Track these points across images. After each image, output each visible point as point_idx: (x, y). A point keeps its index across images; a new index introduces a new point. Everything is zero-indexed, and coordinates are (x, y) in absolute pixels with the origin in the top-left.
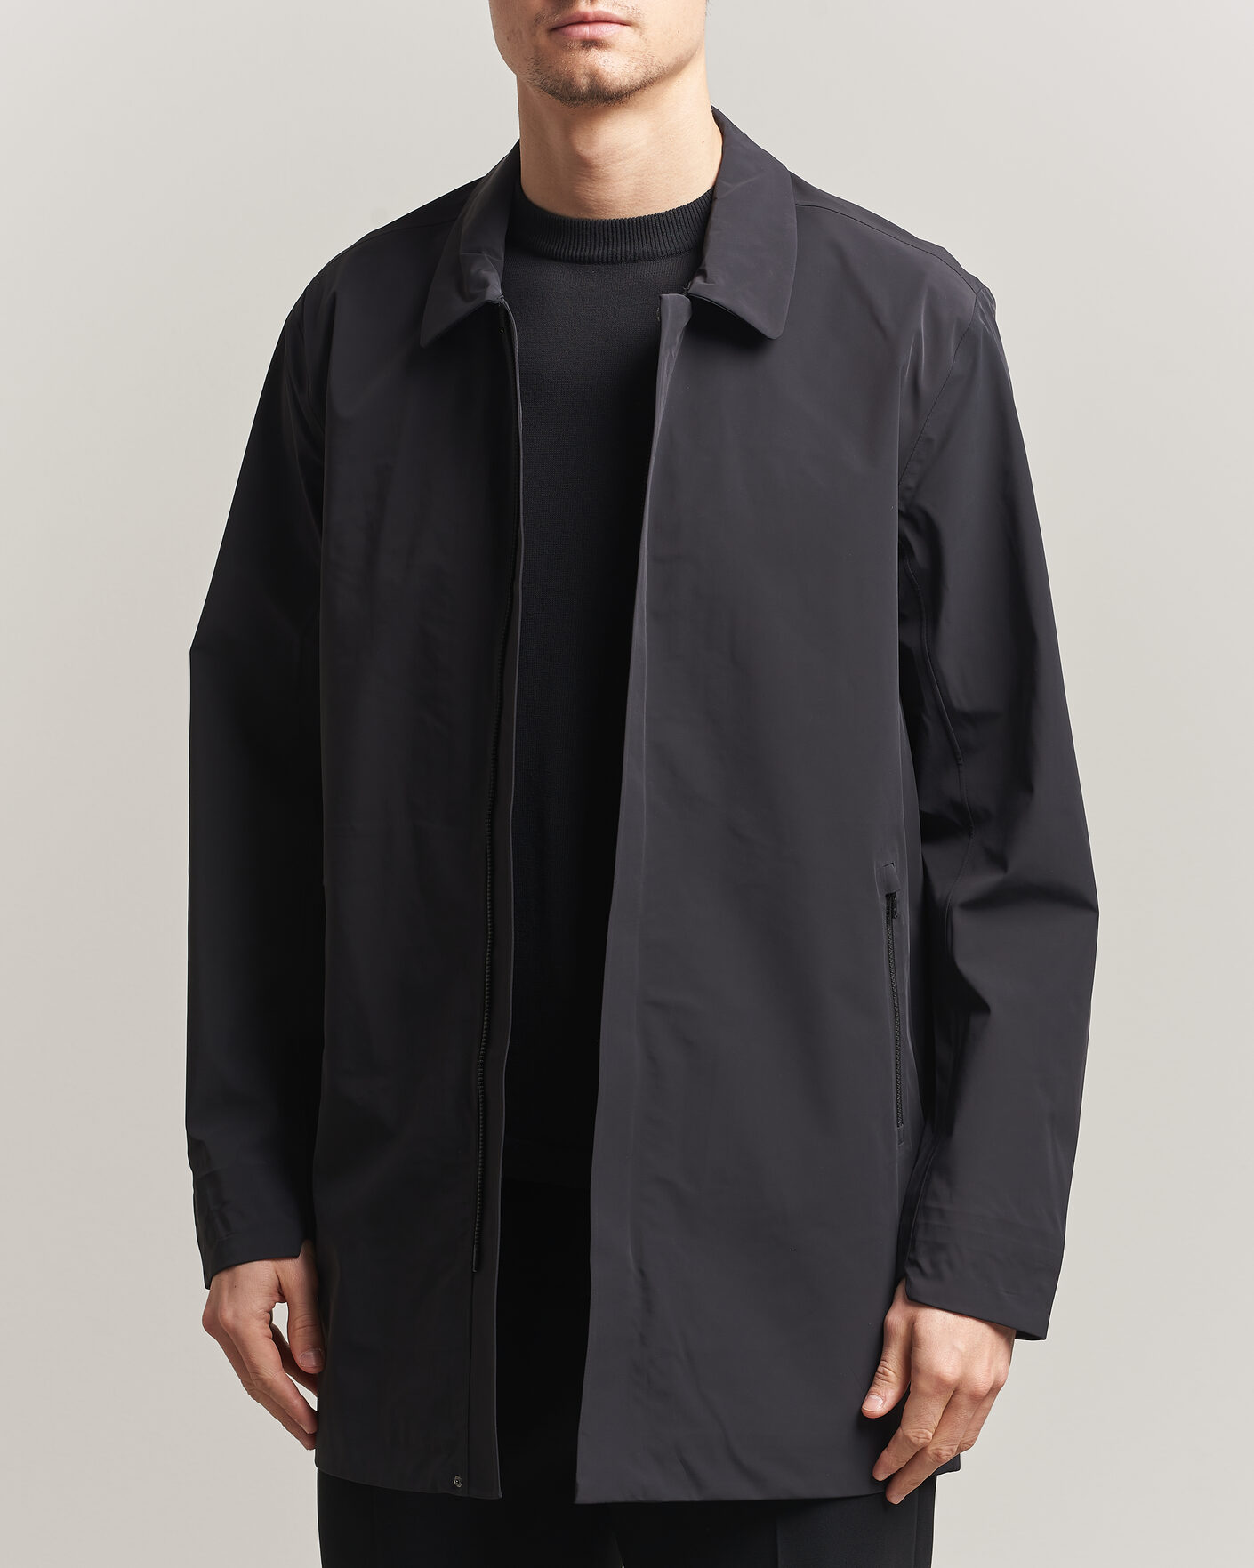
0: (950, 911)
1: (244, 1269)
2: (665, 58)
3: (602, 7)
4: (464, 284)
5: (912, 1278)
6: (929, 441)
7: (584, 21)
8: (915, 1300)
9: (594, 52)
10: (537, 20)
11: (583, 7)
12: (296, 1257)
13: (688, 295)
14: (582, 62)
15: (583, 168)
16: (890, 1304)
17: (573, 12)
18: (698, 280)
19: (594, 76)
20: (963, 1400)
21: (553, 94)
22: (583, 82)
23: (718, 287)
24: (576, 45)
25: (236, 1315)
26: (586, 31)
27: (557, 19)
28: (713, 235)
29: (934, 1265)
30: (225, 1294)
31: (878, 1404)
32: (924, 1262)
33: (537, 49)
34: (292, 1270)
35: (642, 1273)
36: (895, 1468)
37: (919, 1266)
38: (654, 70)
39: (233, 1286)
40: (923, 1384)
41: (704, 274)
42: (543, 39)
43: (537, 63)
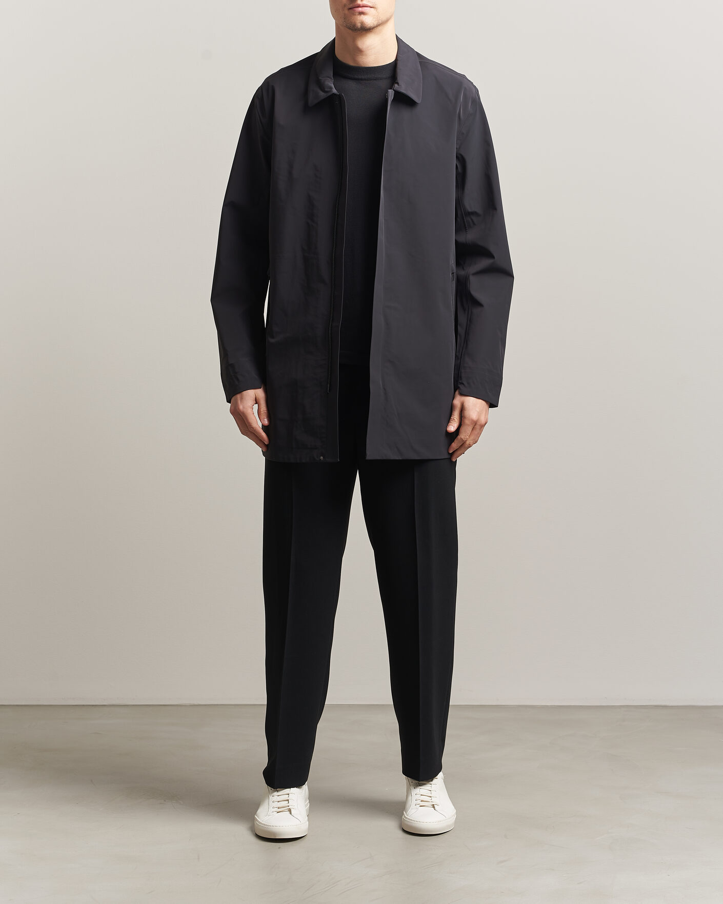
0: (469, 276)
1: (245, 393)
2: (383, 18)
3: (365, 2)
4: (322, 87)
5: (461, 388)
6: (463, 134)
7: (359, 6)
8: (462, 394)
9: (362, 15)
10: (345, 6)
11: (359, 2)
12: (260, 388)
13: (394, 90)
14: (359, 19)
15: (360, 51)
16: (453, 398)
17: (356, 4)
18: (396, 85)
19: (362, 23)
20: (478, 427)
21: (349, 28)
22: (359, 25)
23: (403, 87)
24: (357, 14)
25: (244, 407)
26: (360, 9)
27: (351, 6)
28: (398, 71)
29: (468, 383)
30: (239, 402)
31: (452, 428)
32: (465, 383)
33: (345, 14)
34: (260, 393)
35: (385, 389)
36: (456, 448)
37: (463, 384)
38: (380, 22)
39: (242, 398)
40: (467, 421)
41: (398, 83)
42: (346, 12)
43: (345, 19)
